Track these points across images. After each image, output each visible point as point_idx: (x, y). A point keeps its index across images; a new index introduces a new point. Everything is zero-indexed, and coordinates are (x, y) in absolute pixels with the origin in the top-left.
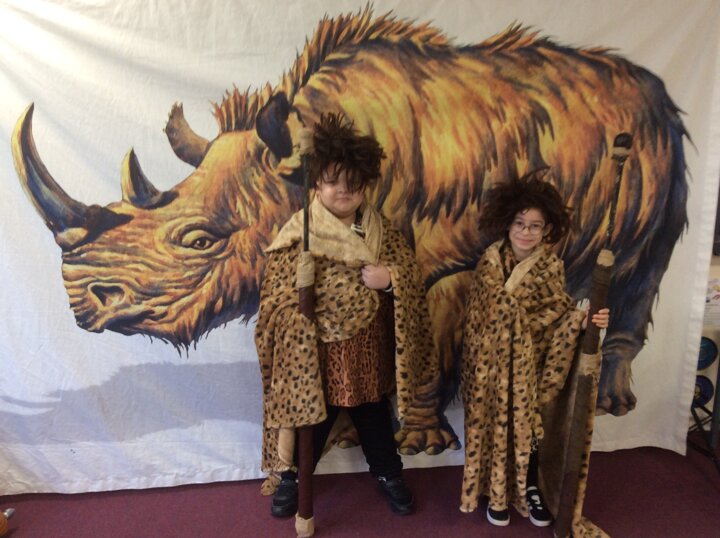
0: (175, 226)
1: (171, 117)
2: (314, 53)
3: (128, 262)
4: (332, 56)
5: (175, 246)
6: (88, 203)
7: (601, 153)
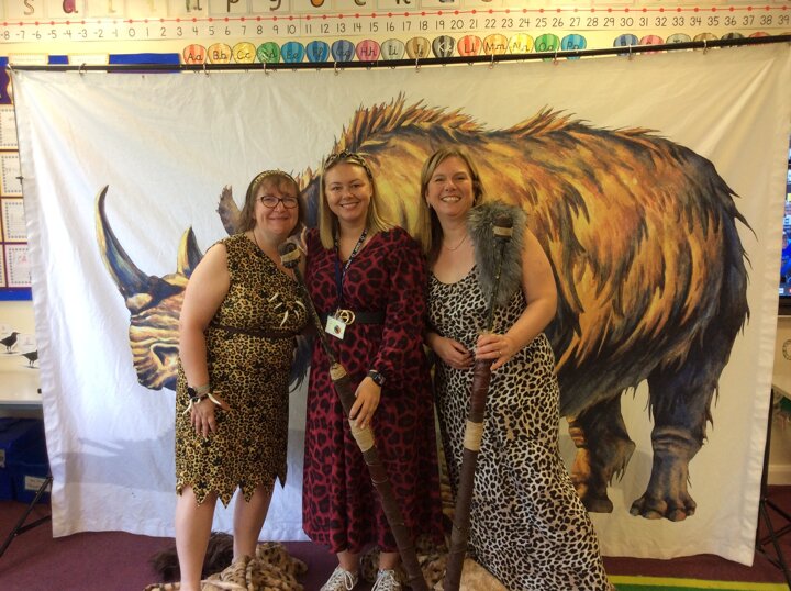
7: (641, 236)
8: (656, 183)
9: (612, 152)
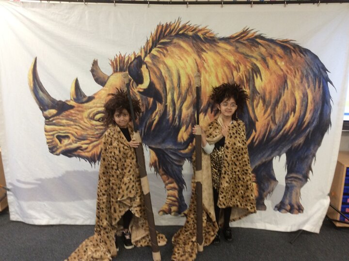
0: (92, 111)
1: (93, 65)
2: (155, 39)
3: (73, 125)
4: (162, 41)
5: (92, 120)
6: (58, 99)
7: (285, 88)
8: (293, 64)
9: (275, 50)
